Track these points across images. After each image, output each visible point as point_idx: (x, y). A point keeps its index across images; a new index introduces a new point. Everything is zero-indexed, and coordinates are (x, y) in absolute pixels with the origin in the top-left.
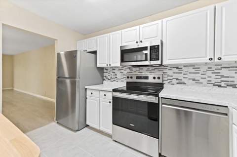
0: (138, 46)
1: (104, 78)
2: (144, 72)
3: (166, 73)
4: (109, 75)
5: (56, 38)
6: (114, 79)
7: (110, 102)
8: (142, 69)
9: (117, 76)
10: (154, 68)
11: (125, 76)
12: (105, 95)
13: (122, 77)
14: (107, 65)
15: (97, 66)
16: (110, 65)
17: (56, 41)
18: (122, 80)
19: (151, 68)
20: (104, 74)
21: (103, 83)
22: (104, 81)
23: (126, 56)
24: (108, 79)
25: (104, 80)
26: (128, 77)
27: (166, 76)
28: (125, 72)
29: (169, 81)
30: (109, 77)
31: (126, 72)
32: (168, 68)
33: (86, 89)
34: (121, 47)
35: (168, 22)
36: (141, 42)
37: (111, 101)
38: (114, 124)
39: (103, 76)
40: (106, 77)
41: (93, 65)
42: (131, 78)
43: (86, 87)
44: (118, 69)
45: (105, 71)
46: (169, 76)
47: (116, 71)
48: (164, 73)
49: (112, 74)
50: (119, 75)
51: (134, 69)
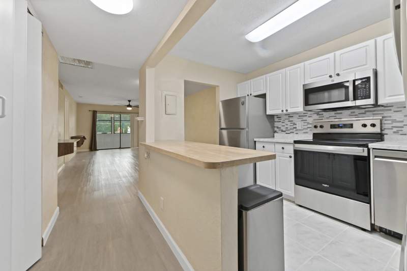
0: (333, 81)
1: (276, 129)
2: (345, 118)
3: (390, 117)
4: (283, 124)
5: (216, 85)
6: (291, 131)
7: (291, 157)
8: (341, 113)
9: (297, 126)
10: (363, 111)
11: (310, 126)
12: (283, 148)
13: (306, 127)
14: (282, 111)
15: (267, 114)
16: (287, 111)
17: (217, 88)
18: (305, 131)
19: (357, 111)
20: (276, 123)
21: (274, 137)
22: (276, 134)
23: (312, 97)
24: (282, 131)
25: (275, 132)
26: (316, 127)
27: (390, 122)
28: (310, 120)
29: (395, 130)
30: (284, 129)
31: (312, 119)
32: (393, 109)
33: (255, 142)
34: (304, 85)
35: (386, 41)
36: (338, 75)
37: (293, 156)
38: (296, 184)
39: (273, 127)
40: (278, 128)
41: (261, 112)
42: (321, 127)
43: (255, 140)
44: (297, 116)
45: (276, 119)
46: (394, 121)
47: (295, 119)
48: (383, 117)
49: (289, 123)
50: (299, 125)
51: (326, 114)
